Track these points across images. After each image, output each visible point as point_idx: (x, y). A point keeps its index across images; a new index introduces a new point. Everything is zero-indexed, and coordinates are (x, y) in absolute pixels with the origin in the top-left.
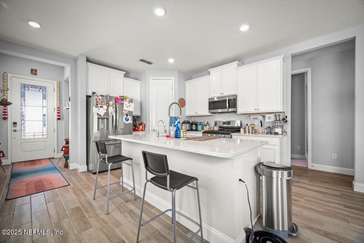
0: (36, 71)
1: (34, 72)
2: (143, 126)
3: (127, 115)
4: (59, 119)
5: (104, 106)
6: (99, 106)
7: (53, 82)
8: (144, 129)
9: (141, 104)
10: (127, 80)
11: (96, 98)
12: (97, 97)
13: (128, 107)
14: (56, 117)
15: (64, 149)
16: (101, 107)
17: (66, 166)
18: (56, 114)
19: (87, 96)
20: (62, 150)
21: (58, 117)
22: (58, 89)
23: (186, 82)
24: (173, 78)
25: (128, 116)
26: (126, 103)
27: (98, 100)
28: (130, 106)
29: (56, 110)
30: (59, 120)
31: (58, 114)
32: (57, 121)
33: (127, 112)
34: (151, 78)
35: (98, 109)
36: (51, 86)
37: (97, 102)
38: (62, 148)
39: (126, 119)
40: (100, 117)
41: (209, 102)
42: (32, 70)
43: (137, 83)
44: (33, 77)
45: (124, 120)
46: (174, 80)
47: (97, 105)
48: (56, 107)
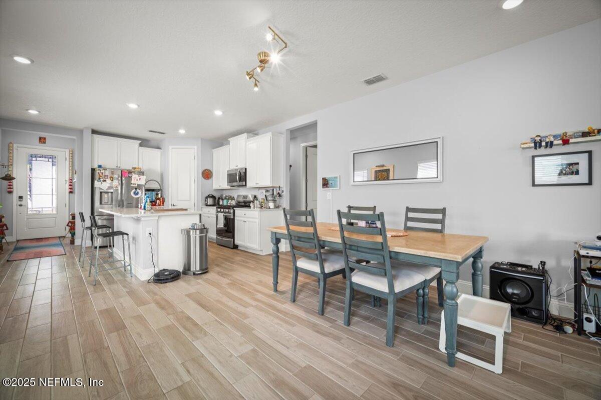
0: (45, 139)
1: (42, 140)
2: (161, 200)
3: (136, 189)
4: (71, 192)
5: (107, 180)
6: (102, 180)
7: (65, 150)
8: (163, 203)
9: (162, 175)
10: (143, 149)
11: (98, 173)
12: (99, 171)
13: (137, 180)
14: (68, 190)
15: (70, 224)
16: (104, 181)
17: (72, 242)
18: (67, 187)
19: (92, 169)
20: (68, 225)
21: (70, 190)
22: (71, 158)
23: (214, 150)
24: (195, 147)
25: (138, 190)
26: (135, 176)
27: (101, 174)
28: (140, 179)
29: (68, 182)
30: (71, 194)
31: (70, 187)
32: (69, 195)
33: (136, 185)
34: (170, 147)
35: (100, 183)
36: (63, 154)
37: (100, 176)
38: (68, 224)
39: (134, 193)
40: (103, 191)
41: (228, 174)
42: (40, 138)
43: (157, 152)
44: (42, 146)
45: (132, 194)
46: (196, 148)
47: (99, 179)
48: (67, 179)
